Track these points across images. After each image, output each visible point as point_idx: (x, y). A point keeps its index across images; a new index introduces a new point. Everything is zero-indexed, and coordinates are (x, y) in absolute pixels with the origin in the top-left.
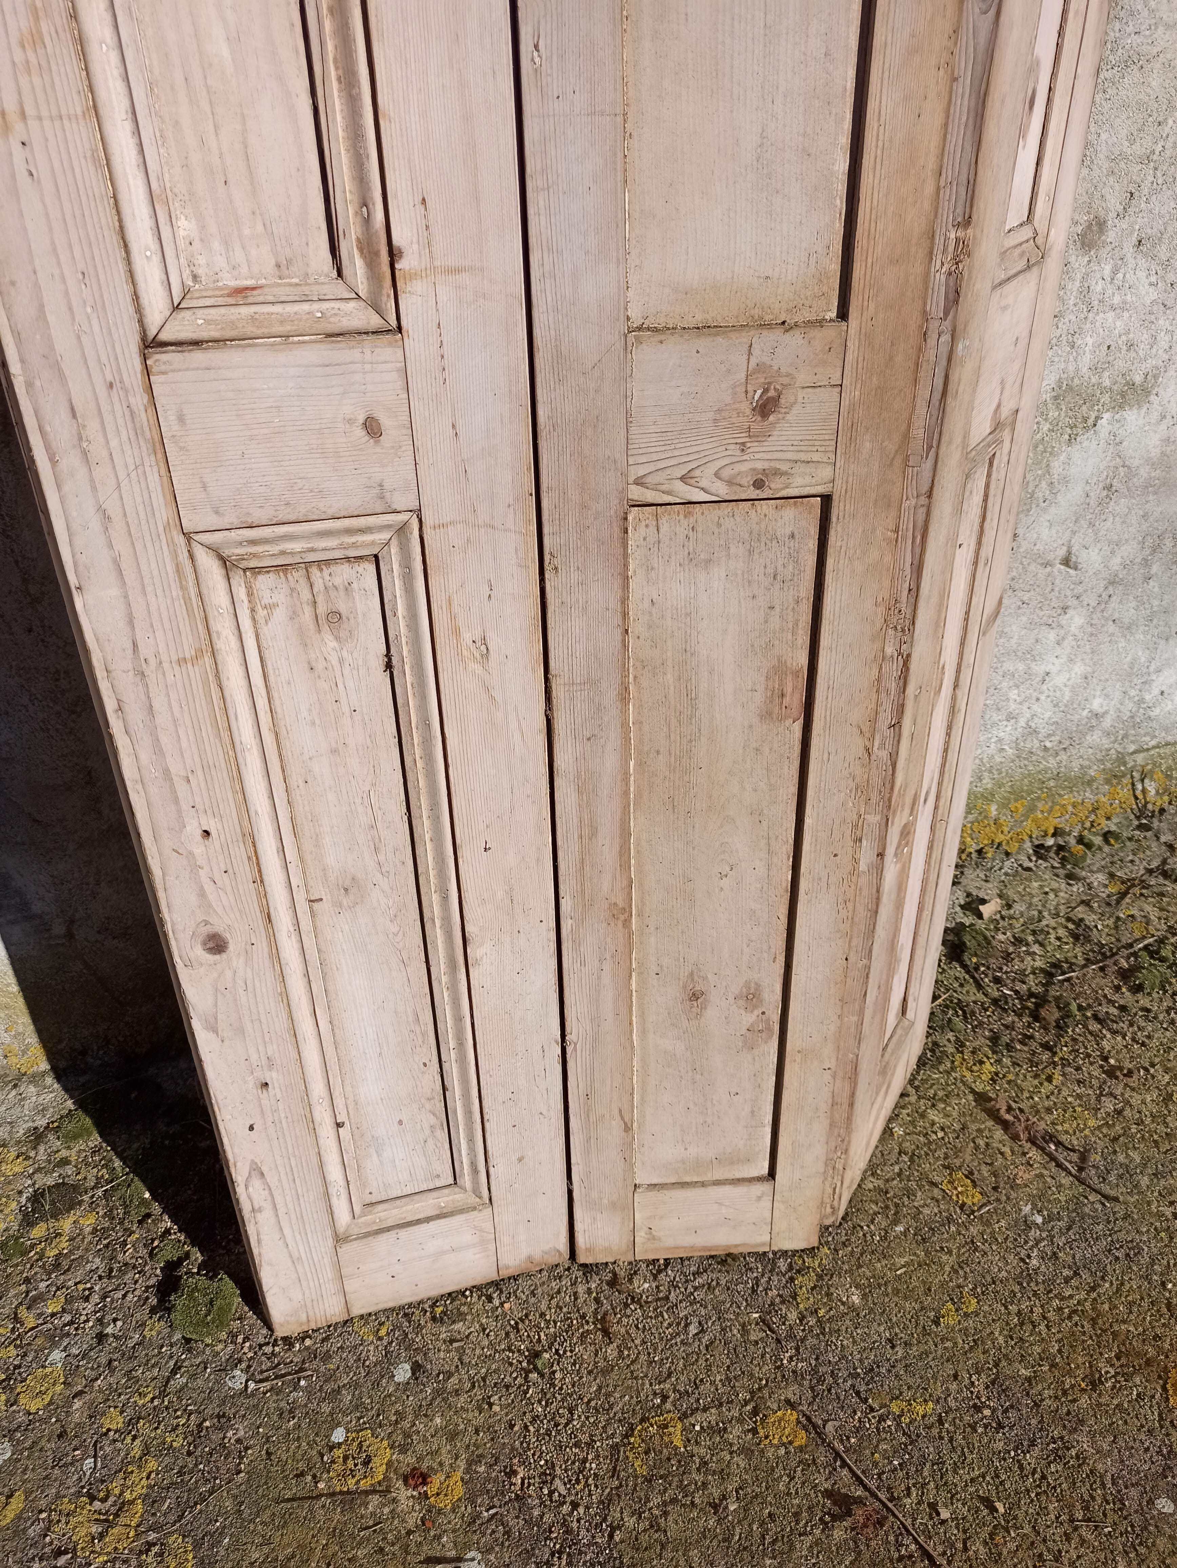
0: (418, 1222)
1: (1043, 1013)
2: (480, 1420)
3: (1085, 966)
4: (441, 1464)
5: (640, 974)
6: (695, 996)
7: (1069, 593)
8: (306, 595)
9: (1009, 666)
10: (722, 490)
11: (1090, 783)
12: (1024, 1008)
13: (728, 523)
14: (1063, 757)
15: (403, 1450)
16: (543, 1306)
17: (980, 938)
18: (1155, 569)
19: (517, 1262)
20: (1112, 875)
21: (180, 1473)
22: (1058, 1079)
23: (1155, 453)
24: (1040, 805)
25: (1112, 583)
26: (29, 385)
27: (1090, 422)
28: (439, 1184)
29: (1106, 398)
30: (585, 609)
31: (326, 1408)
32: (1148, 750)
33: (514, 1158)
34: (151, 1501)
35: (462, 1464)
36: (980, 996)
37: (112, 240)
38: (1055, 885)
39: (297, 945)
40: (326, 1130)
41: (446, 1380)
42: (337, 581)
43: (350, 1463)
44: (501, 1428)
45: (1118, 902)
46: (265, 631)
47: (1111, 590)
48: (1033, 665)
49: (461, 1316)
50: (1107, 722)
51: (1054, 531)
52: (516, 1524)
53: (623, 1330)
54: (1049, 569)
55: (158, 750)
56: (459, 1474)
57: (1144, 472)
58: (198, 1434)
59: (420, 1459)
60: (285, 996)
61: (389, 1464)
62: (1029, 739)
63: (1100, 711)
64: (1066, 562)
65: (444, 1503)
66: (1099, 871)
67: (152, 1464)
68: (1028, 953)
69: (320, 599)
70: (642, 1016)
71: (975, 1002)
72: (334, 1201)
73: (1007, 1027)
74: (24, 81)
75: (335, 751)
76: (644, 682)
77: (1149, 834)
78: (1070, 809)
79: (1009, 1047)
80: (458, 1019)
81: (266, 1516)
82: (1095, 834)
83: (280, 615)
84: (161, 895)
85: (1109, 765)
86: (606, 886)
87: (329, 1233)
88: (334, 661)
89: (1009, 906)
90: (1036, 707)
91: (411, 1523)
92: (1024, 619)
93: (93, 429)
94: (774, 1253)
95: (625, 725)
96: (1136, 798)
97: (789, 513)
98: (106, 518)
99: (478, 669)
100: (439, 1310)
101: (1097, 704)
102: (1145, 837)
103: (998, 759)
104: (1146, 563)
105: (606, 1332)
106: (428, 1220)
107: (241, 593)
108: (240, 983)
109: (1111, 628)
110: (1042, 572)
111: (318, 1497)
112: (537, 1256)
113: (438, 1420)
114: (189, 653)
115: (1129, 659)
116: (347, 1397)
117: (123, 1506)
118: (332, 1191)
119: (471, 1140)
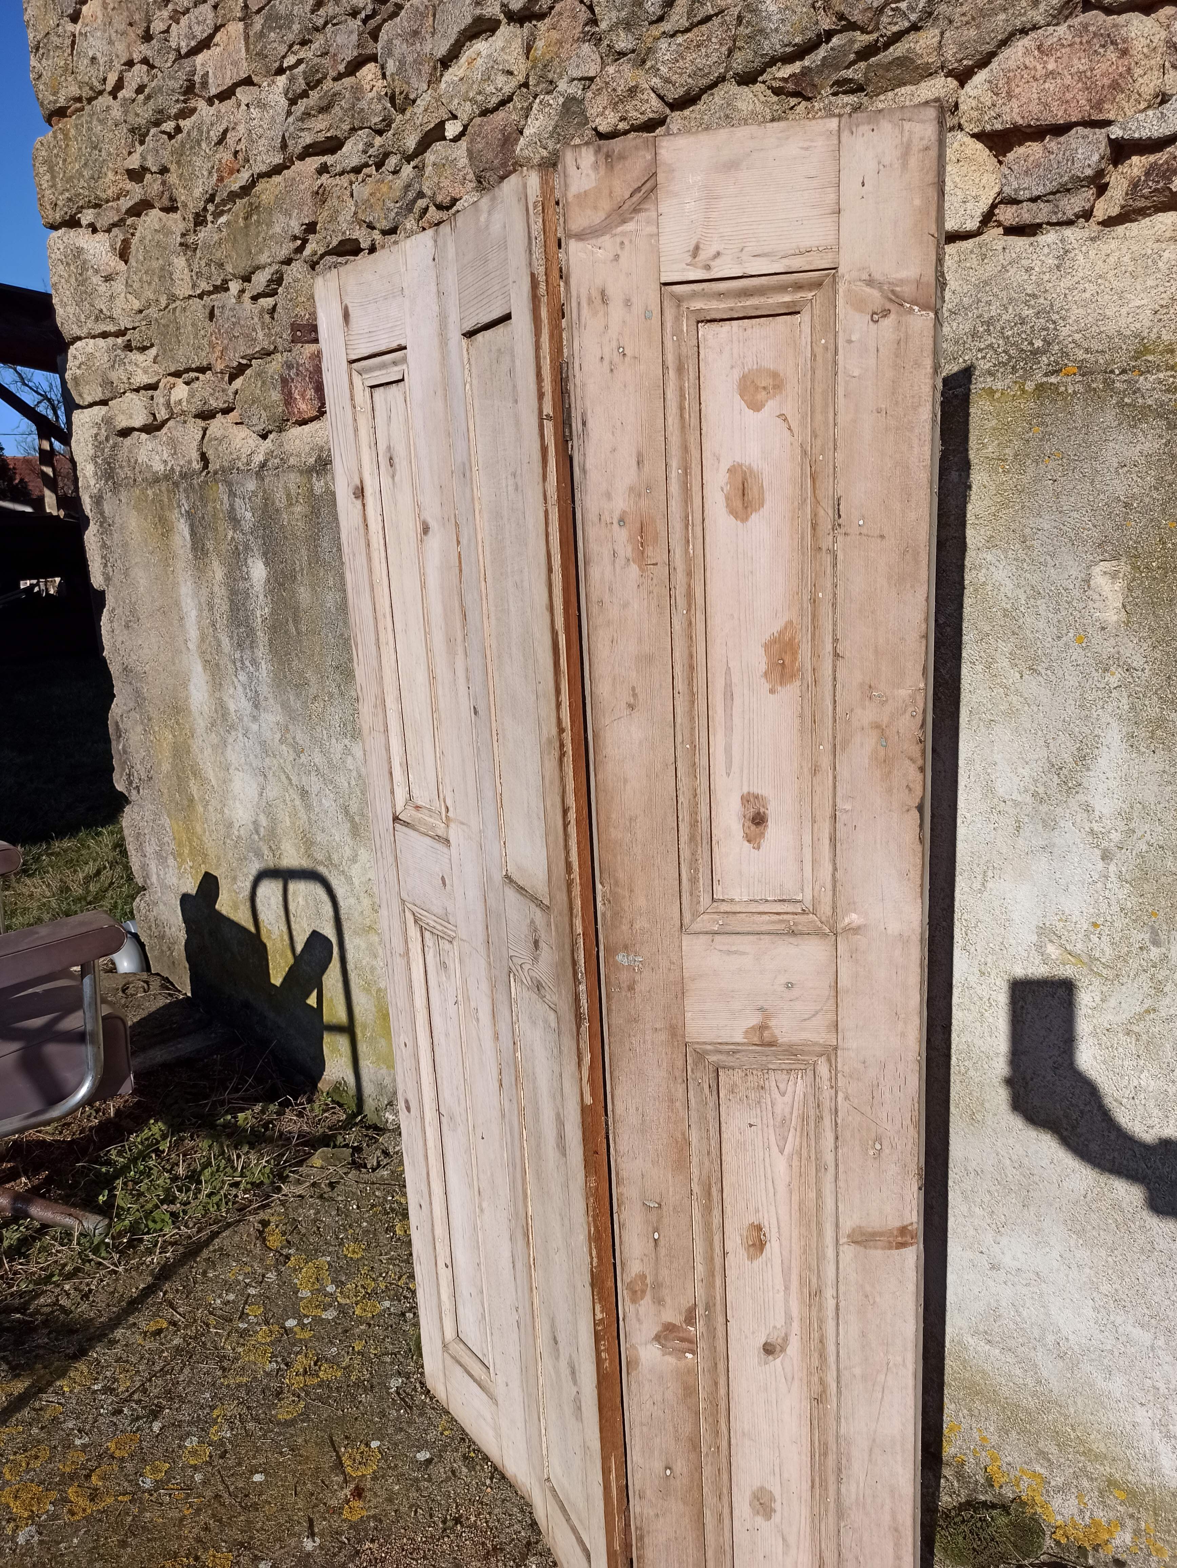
0: (472, 1376)
2: (404, 1509)
4: (370, 1501)
5: (539, 1294)
8: (437, 948)
10: (530, 982)
15: (374, 1479)
16: (496, 1511)
19: (512, 1471)
21: (337, 1388)
28: (485, 1361)
31: (390, 1430)
34: (321, 1384)
35: (372, 1513)
37: (388, 776)
39: (432, 1133)
40: (441, 1262)
41: (425, 1480)
42: (446, 948)
43: (358, 1457)
46: (428, 958)
49: (472, 1469)
52: (341, 1557)
55: (395, 991)
56: (365, 1513)
58: (359, 1383)
59: (370, 1489)
61: (363, 1476)
65: (346, 1514)
67: (339, 1374)
69: (441, 954)
70: (542, 1329)
72: (444, 1315)
74: (374, 719)
80: (480, 1244)
81: (321, 1434)
83: (431, 953)
87: (441, 1335)
88: (445, 987)
91: (331, 1502)
93: (384, 844)
98: (386, 880)
100: (472, 1454)
106: (476, 1380)
107: (418, 935)
108: (414, 1135)
111: (336, 1452)
112: (519, 1481)
113: (397, 1487)
114: (402, 952)
116: (399, 1437)
117: (315, 1374)
118: (443, 1308)
119: (489, 1343)
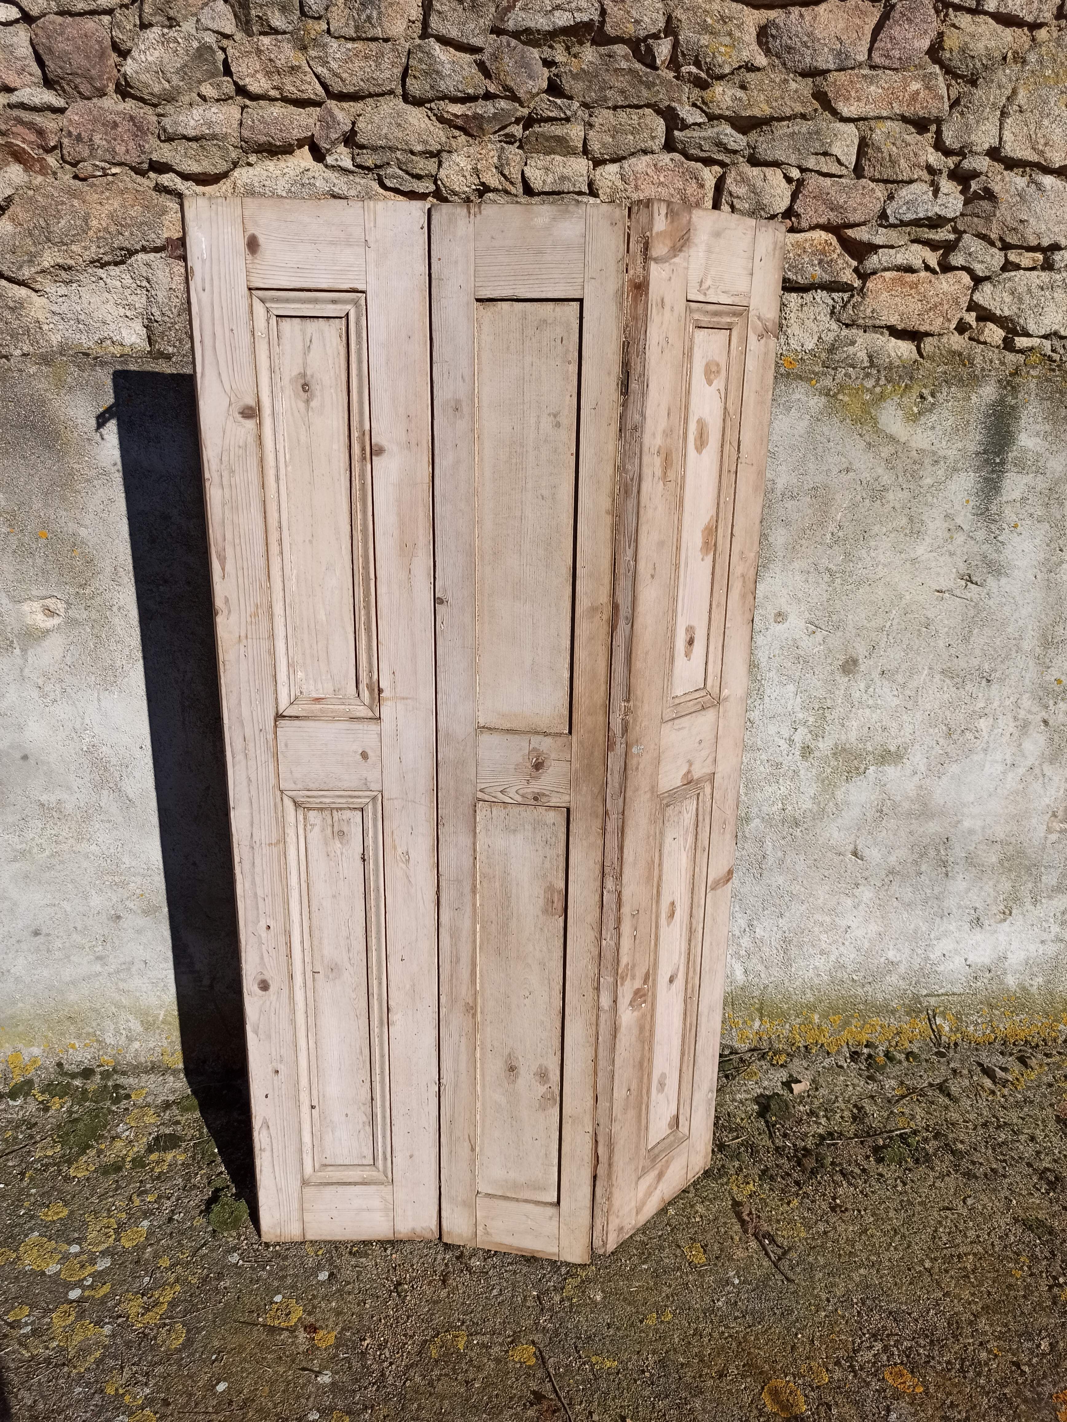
0: (350, 1184)
1: (805, 1161)
2: (357, 1309)
3: (850, 1138)
4: (327, 1326)
5: (482, 1049)
6: (512, 1069)
7: (858, 875)
8: (330, 821)
9: (818, 917)
10: (519, 799)
11: (893, 1012)
12: (795, 1156)
13: (524, 814)
14: (868, 988)
15: (310, 1314)
16: (415, 1261)
17: (783, 1105)
18: (924, 868)
19: (406, 1231)
20: (902, 1083)
21: (191, 1296)
22: (795, 1203)
23: (913, 794)
24: (854, 1022)
25: (892, 873)
26: (230, 728)
27: (862, 770)
28: (365, 1162)
29: (870, 757)
30: (456, 845)
31: (276, 1283)
32: (938, 995)
33: (408, 1154)
34: (173, 1304)
35: (339, 1329)
36: (769, 1143)
37: (270, 679)
38: (856, 1081)
39: (303, 995)
40: (305, 1108)
41: (345, 1286)
42: (344, 817)
43: (279, 1313)
44: (366, 1317)
45: (898, 1101)
46: (310, 836)
47: (891, 878)
48: (837, 919)
49: (366, 1255)
50: (902, 969)
51: (842, 834)
52: (356, 1365)
53: (455, 1284)
54: (841, 857)
55: (253, 883)
56: (335, 1333)
57: (906, 805)
58: (205, 1280)
59: (317, 1321)
60: (293, 1022)
61: (300, 1319)
62: (839, 971)
63: (895, 960)
64: (855, 854)
65: (322, 1345)
66: (894, 1078)
67: (178, 1288)
68: (816, 1122)
69: (336, 824)
70: (483, 1075)
71: (763, 1146)
72: (304, 1155)
73: (777, 1165)
74: (249, 627)
75: (334, 896)
76: (485, 885)
77: (942, 1060)
78: (878, 1028)
79: (772, 1178)
80: (382, 1056)
81: (227, 1327)
82: (900, 1052)
83: (317, 829)
84: (243, 954)
85: (907, 1002)
86: (464, 992)
87: (299, 1177)
88: (339, 853)
89: (817, 1089)
90: (842, 949)
91: (301, 1350)
92: (827, 888)
93: (251, 745)
94: (562, 1262)
95: (474, 905)
96: (933, 1031)
97: (552, 814)
98: (250, 780)
99: (404, 866)
100: (355, 1249)
101: (891, 954)
102: (939, 1062)
103: (817, 982)
104: (915, 862)
105: (444, 1282)
106: (355, 1184)
107: (301, 818)
108: (273, 1009)
109: (896, 903)
110: (837, 859)
111: (257, 1325)
112: (418, 1230)
113: (334, 1304)
114: (274, 841)
115: (912, 926)
116: (289, 1281)
117: (157, 1304)
118: (304, 1149)
119: (384, 1137)
